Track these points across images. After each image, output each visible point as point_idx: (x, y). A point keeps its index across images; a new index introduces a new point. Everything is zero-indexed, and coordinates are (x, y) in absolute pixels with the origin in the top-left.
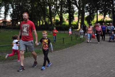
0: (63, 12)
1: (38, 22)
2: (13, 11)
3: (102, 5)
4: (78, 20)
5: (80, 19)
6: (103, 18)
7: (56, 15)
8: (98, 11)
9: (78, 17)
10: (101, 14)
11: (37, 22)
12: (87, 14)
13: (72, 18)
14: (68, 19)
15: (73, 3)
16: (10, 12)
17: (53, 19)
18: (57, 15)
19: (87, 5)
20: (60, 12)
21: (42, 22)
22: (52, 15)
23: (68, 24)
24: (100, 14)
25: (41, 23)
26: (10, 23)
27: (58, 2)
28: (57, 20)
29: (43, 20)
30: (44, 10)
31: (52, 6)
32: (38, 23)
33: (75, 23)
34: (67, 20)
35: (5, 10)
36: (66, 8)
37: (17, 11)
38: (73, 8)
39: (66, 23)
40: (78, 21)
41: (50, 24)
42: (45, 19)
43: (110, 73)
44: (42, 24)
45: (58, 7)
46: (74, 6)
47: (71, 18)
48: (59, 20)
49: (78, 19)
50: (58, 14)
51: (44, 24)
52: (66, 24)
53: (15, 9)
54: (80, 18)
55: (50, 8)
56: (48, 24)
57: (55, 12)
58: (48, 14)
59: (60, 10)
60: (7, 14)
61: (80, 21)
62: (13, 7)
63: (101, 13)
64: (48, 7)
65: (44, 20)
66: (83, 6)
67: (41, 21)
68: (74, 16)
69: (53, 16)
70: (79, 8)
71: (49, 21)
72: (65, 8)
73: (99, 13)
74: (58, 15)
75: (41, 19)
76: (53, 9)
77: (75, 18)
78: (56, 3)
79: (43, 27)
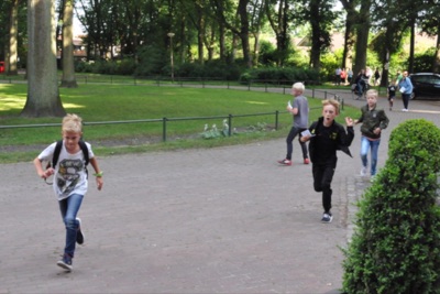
1: (195, 49)
4: (342, 48)
5: (351, 43)
6: (435, 45)
7: (262, 24)
9: (347, 37)
10: (425, 33)
11: (190, 48)
13: (322, 39)
16: (84, 7)
17: (251, 41)
18: (267, 25)
20: (279, 15)
21: (207, 52)
23: (308, 60)
24: (421, 34)
26: (80, 47)
28: (266, 46)
29: (212, 43)
32: (190, 54)
33: (334, 60)
34: (303, 44)
38: (328, 6)
39: (299, 56)
40: (346, 51)
41: (239, 60)
42: (221, 41)
47: (319, 41)
48: (274, 46)
49: (346, 44)
50: (271, 21)
51: (216, 56)
52: (298, 59)
54: (353, 41)
56: (232, 59)
57: (261, 15)
59: (277, 9)
61: (352, 53)
63: (424, 29)
65: (216, 45)
67: (204, 47)
68: (331, 32)
69: (252, 30)
71: (234, 47)
73: (417, 30)
74: (272, 25)
75: (205, 40)
77: (332, 42)
79: (217, 69)
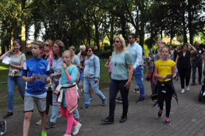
0: (115, 33)
2: (46, 31)
3: (169, 23)
6: (170, 41)
7: (104, 37)
8: (163, 32)
10: (167, 36)
12: (147, 36)
15: (129, 21)
16: (42, 33)
17: (101, 43)
18: (106, 37)
19: (147, 24)
20: (110, 33)
22: (100, 37)
27: (108, 20)
28: (106, 44)
29: (87, 44)
30: (89, 29)
31: (100, 25)
35: (36, 30)
36: (119, 27)
37: (51, 31)
38: (128, 28)
41: (96, 50)
42: (89, 43)
43: (192, 125)
45: (108, 27)
46: (130, 24)
48: (109, 44)
50: (108, 35)
53: (49, 29)
54: (138, 41)
55: (97, 28)
57: (104, 33)
58: (93, 35)
59: (110, 30)
60: (38, 36)
62: (46, 27)
63: (167, 34)
64: (94, 26)
66: (142, 25)
69: (101, 39)
70: (136, 27)
71: (95, 45)
72: (117, 28)
73: (163, 34)
74: (108, 37)
75: (84, 43)
76: (100, 29)
78: (104, 21)
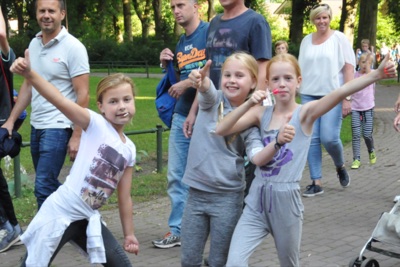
1: (121, 21)
4: (340, 13)
5: (352, 4)
11: (115, 20)
14: (289, 5)
21: (139, 25)
23: (286, 35)
25: (137, 29)
29: (147, 12)
32: (117, 29)
34: (281, 11)
40: (345, 15)
44: (140, 32)
49: (345, 4)
51: (152, 32)
56: (174, 35)
61: (353, 19)
65: (152, 12)
67: (135, 18)
75: (136, 6)
79: (146, 48)
